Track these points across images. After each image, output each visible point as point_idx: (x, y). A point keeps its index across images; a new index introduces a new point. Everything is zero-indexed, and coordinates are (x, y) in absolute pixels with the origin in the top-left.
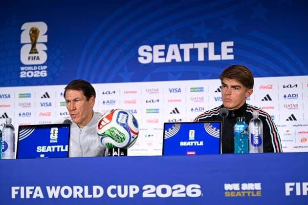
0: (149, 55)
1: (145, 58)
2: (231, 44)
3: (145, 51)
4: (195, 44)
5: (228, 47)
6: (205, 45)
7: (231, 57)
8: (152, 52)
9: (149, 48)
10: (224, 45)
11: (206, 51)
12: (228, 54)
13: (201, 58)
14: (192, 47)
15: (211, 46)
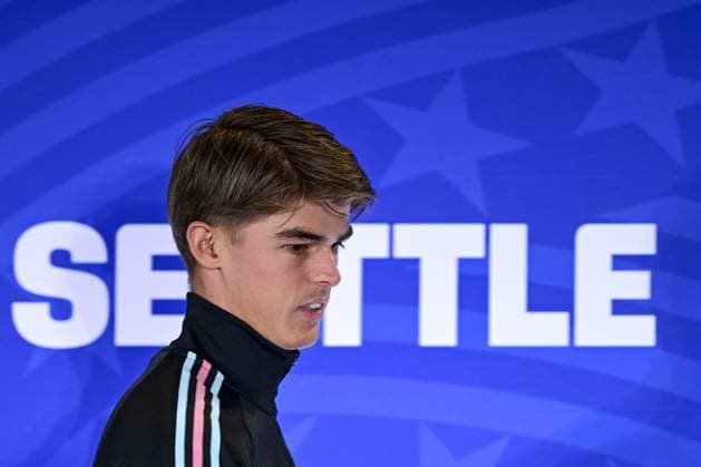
0: (86, 292)
1: (61, 309)
2: (641, 238)
3: (61, 259)
4: (400, 229)
5: (622, 262)
6: (464, 239)
7: (641, 332)
8: (106, 272)
9: (84, 242)
10: (597, 243)
11: (473, 281)
12: (621, 307)
13: (438, 325)
14: (381, 252)
15: (509, 246)
